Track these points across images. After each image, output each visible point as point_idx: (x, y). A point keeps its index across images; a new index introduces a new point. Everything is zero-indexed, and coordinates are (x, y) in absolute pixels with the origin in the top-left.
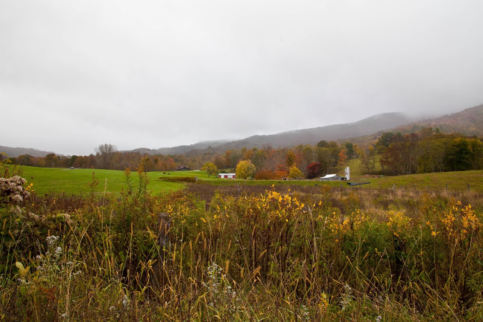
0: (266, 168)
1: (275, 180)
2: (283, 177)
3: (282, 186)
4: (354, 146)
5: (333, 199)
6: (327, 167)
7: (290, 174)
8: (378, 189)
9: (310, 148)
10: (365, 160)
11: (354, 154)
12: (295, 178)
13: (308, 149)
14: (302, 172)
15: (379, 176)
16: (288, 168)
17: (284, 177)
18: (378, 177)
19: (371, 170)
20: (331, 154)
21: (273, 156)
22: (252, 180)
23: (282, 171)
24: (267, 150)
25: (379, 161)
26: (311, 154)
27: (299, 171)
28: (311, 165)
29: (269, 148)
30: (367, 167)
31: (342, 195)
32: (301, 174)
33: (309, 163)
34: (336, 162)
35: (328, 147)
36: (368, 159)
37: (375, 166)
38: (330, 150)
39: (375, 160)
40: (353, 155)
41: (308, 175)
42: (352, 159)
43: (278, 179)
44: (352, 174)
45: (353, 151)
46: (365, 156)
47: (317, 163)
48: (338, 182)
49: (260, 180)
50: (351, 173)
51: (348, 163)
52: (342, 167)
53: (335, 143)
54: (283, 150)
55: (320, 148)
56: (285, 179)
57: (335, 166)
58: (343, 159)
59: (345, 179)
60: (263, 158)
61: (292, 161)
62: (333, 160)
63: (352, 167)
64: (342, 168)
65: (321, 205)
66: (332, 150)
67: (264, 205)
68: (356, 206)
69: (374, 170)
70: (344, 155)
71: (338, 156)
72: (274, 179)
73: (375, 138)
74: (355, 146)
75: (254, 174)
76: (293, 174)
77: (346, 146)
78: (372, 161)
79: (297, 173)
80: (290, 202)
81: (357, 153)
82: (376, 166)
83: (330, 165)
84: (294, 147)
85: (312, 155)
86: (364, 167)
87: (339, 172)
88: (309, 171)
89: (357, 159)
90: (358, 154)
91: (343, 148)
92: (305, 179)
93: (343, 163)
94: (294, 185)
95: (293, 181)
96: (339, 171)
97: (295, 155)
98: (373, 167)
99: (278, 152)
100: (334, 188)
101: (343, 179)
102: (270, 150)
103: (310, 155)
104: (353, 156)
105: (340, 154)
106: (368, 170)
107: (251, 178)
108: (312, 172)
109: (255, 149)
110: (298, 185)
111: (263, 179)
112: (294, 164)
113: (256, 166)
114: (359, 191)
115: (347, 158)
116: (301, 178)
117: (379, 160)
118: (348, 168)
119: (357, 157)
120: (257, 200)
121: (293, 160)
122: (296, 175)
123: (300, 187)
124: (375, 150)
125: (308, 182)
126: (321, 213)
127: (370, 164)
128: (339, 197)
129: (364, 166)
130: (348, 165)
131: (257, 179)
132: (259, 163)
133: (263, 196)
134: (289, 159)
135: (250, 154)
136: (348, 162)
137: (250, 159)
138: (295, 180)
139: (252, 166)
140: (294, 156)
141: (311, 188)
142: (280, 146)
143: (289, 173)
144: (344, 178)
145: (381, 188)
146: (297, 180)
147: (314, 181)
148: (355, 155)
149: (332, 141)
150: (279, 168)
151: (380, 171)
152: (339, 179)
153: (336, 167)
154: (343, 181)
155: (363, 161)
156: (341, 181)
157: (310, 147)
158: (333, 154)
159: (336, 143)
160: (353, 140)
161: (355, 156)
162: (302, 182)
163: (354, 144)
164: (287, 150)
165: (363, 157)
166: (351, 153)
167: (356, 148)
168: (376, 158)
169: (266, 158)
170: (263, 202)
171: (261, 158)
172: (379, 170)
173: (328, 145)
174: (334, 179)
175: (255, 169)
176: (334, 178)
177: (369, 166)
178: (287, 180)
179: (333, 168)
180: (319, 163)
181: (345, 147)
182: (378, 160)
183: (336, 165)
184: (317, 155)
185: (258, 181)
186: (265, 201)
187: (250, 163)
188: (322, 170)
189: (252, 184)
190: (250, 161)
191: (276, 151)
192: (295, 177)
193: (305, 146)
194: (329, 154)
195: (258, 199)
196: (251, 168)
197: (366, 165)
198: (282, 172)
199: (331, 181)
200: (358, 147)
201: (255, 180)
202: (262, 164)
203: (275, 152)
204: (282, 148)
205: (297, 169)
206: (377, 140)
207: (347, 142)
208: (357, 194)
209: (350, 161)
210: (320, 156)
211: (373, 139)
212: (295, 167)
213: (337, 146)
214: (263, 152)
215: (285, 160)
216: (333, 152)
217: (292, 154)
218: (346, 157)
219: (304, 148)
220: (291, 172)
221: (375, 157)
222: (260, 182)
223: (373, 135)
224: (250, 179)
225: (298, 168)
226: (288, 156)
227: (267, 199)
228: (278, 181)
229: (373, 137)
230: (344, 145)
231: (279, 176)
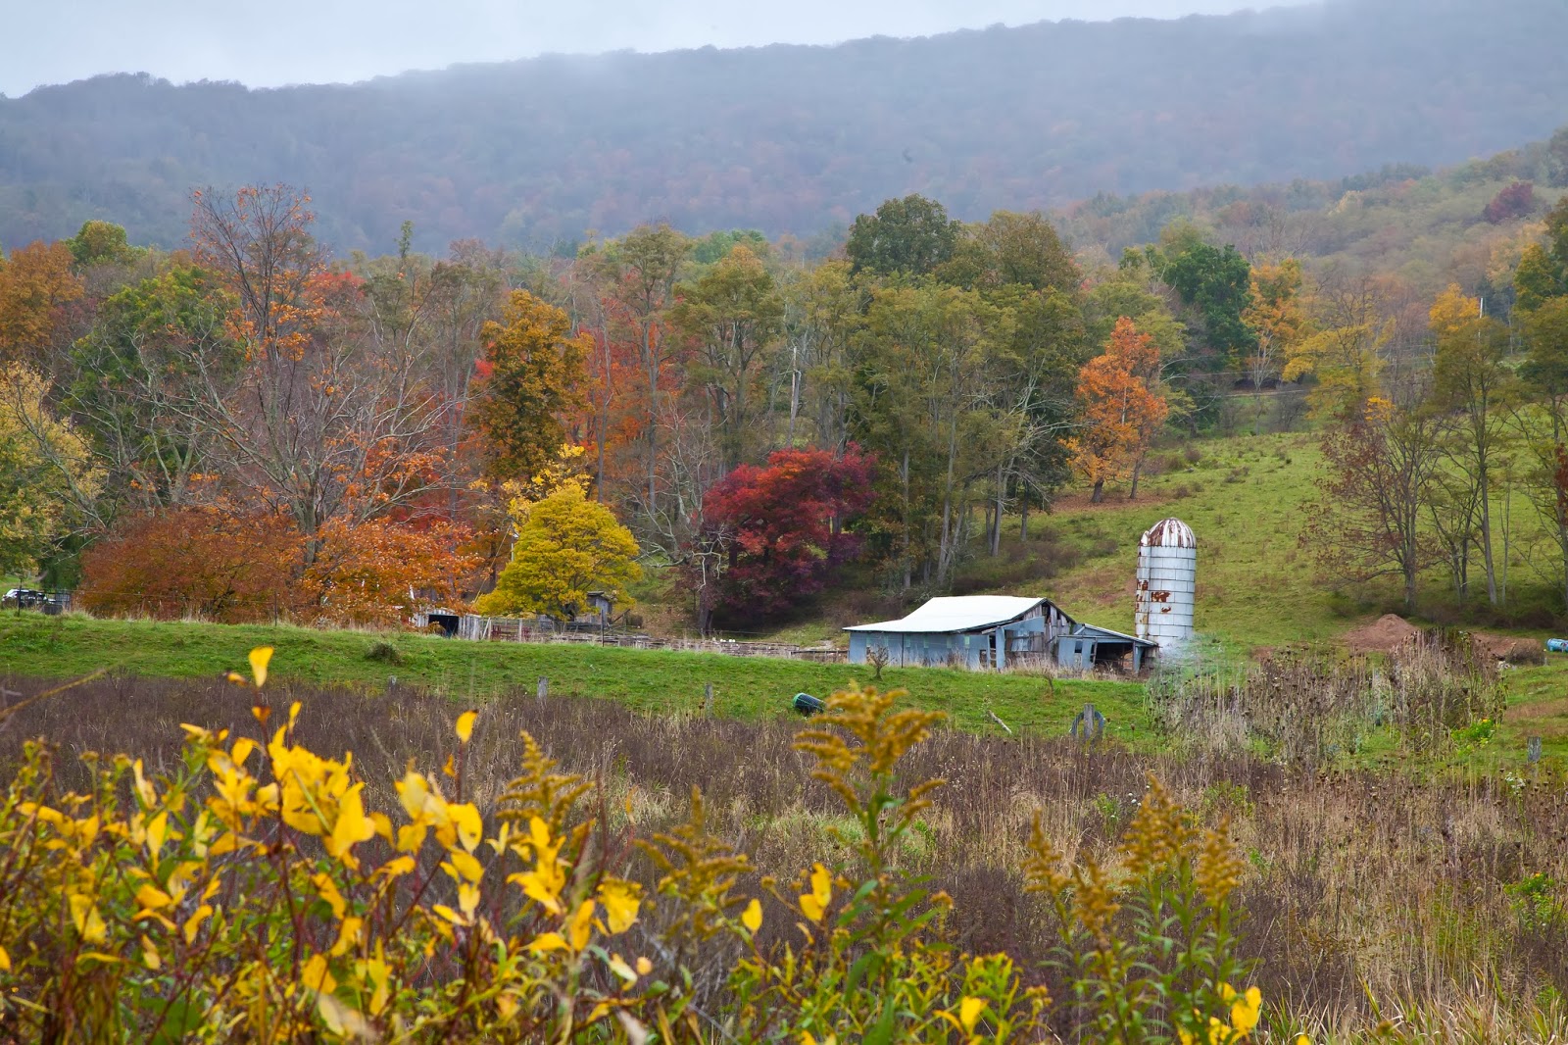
0: (227, 484)
1: (334, 630)
2: (422, 591)
3: (412, 696)
4: (1262, 282)
5: (982, 874)
6: (935, 503)
7: (514, 564)
8: (1503, 795)
9: (764, 284)
10: (1374, 452)
11: (1258, 375)
12: (565, 617)
13: (729, 287)
14: (647, 551)
15: (1529, 642)
16: (495, 492)
17: (440, 595)
18: (1518, 659)
19: (1434, 575)
20: (992, 359)
21: (322, 339)
22: (51, 609)
23: (424, 525)
24: (249, 263)
25: (1533, 476)
26: (771, 347)
27: (622, 535)
28: (762, 475)
29: (277, 246)
30: (1398, 540)
31: (1093, 829)
32: (634, 567)
33: (734, 452)
34: (1049, 460)
35: (964, 278)
36: (1415, 444)
37: (1484, 526)
38: (982, 319)
39: (1494, 454)
40: (1244, 384)
41: (713, 582)
42: (1228, 428)
43: (361, 618)
44: (1219, 601)
45: (1246, 345)
46: (1381, 402)
47: (834, 454)
48: (1052, 691)
49: (146, 622)
50: (1207, 598)
51: (1181, 478)
52: (1106, 518)
53: (1048, 236)
54: (447, 279)
55: (877, 287)
56: (449, 625)
57: (1031, 500)
58: (1127, 432)
59: (1131, 660)
60: (199, 358)
61: (539, 420)
62: (1015, 430)
63: (1220, 522)
64: (1106, 526)
65: (830, 913)
66: (1010, 322)
67: (157, 898)
68: (1205, 955)
69: (1475, 572)
70: (1137, 384)
71: (1070, 388)
72: (313, 608)
73: (1516, 205)
74: (1276, 292)
75: (68, 544)
76: (551, 568)
77: (1171, 276)
78: (1456, 470)
79: (588, 561)
80: (475, 870)
81: (1290, 370)
82: (1495, 525)
83: (980, 488)
84: (568, 251)
85: (783, 358)
86: (1356, 536)
87: (1076, 574)
88: (735, 549)
89: (1288, 438)
90: (1303, 380)
91: (1134, 306)
92: (678, 630)
93: (1124, 475)
94: (553, 699)
95: (537, 643)
96: (1069, 560)
97: (583, 345)
98: (1466, 538)
99: (387, 295)
100: (1004, 750)
101: (1108, 653)
102: (290, 270)
103: (757, 364)
104: (1245, 400)
105: (1094, 373)
106: (1408, 568)
107: (32, 583)
108: (766, 557)
109: (91, 248)
110: (601, 693)
111: (180, 613)
112: (570, 450)
113: (102, 444)
114: (1296, 808)
115: (1175, 421)
116: (634, 623)
117: (1534, 463)
118: (1176, 532)
119: (1289, 418)
120: (74, 840)
121: (555, 402)
122: (577, 581)
123: (614, 716)
124: (1500, 347)
125: (714, 664)
126: (832, 1018)
127: (1434, 503)
128: (1064, 849)
129: (1359, 516)
130: (1181, 493)
131: (103, 607)
132: (147, 409)
133: (160, 789)
134: (512, 387)
135: (33, 303)
136: (1175, 466)
137: (39, 359)
138: (559, 641)
139: (46, 445)
140: (571, 359)
141: (746, 737)
142: (407, 228)
143: (496, 548)
144: (1127, 646)
145: (1539, 778)
146: (593, 641)
147: (785, 656)
148: (1270, 383)
149: (1020, 210)
150: (389, 488)
151: (1541, 593)
152: (1066, 652)
153: (1037, 519)
154: (1113, 678)
155: (1355, 463)
156: (1088, 676)
157: (760, 267)
158: (1013, 366)
159: (1061, 234)
160: (1254, 220)
161: (1268, 399)
162: (637, 662)
163: (1263, 267)
164: (492, 288)
165: (1353, 418)
166: (1217, 366)
167: (1287, 309)
168: (1502, 442)
169: (229, 360)
170: (141, 856)
171: (166, 356)
172: (1528, 574)
173: (973, 251)
174: (1011, 655)
175: (88, 487)
176: (1010, 637)
177: (1424, 521)
178: (474, 631)
179: (1007, 521)
180: (854, 459)
181: (1158, 293)
182: (1527, 461)
183: (1041, 488)
184: (836, 367)
185: (115, 623)
186: (178, 851)
187: (32, 407)
188: (885, 544)
189: (40, 665)
190: (37, 386)
191: (359, 280)
192: (571, 609)
193: (702, 255)
194: (976, 356)
195: (90, 827)
196: (36, 473)
197: (1385, 509)
198: (420, 540)
199: (976, 667)
200: (1302, 305)
201: (78, 616)
202: (182, 427)
203: (341, 294)
204: (432, 255)
205: (600, 512)
206: (1530, 235)
207: (1189, 240)
208: (1266, 829)
209: (1207, 449)
210: (861, 379)
211: (1494, 216)
212: (574, 489)
213: (1067, 280)
214: (199, 283)
215: (463, 403)
216: (1020, 342)
217: (542, 331)
218: (1164, 401)
219: (691, 273)
220: (528, 540)
221: (1493, 424)
222: (138, 640)
223: (1496, 170)
224: (21, 602)
225: (604, 498)
226: (499, 354)
227: (202, 830)
228: (366, 636)
229: (1492, 191)
230: (1145, 271)
231: (375, 585)
